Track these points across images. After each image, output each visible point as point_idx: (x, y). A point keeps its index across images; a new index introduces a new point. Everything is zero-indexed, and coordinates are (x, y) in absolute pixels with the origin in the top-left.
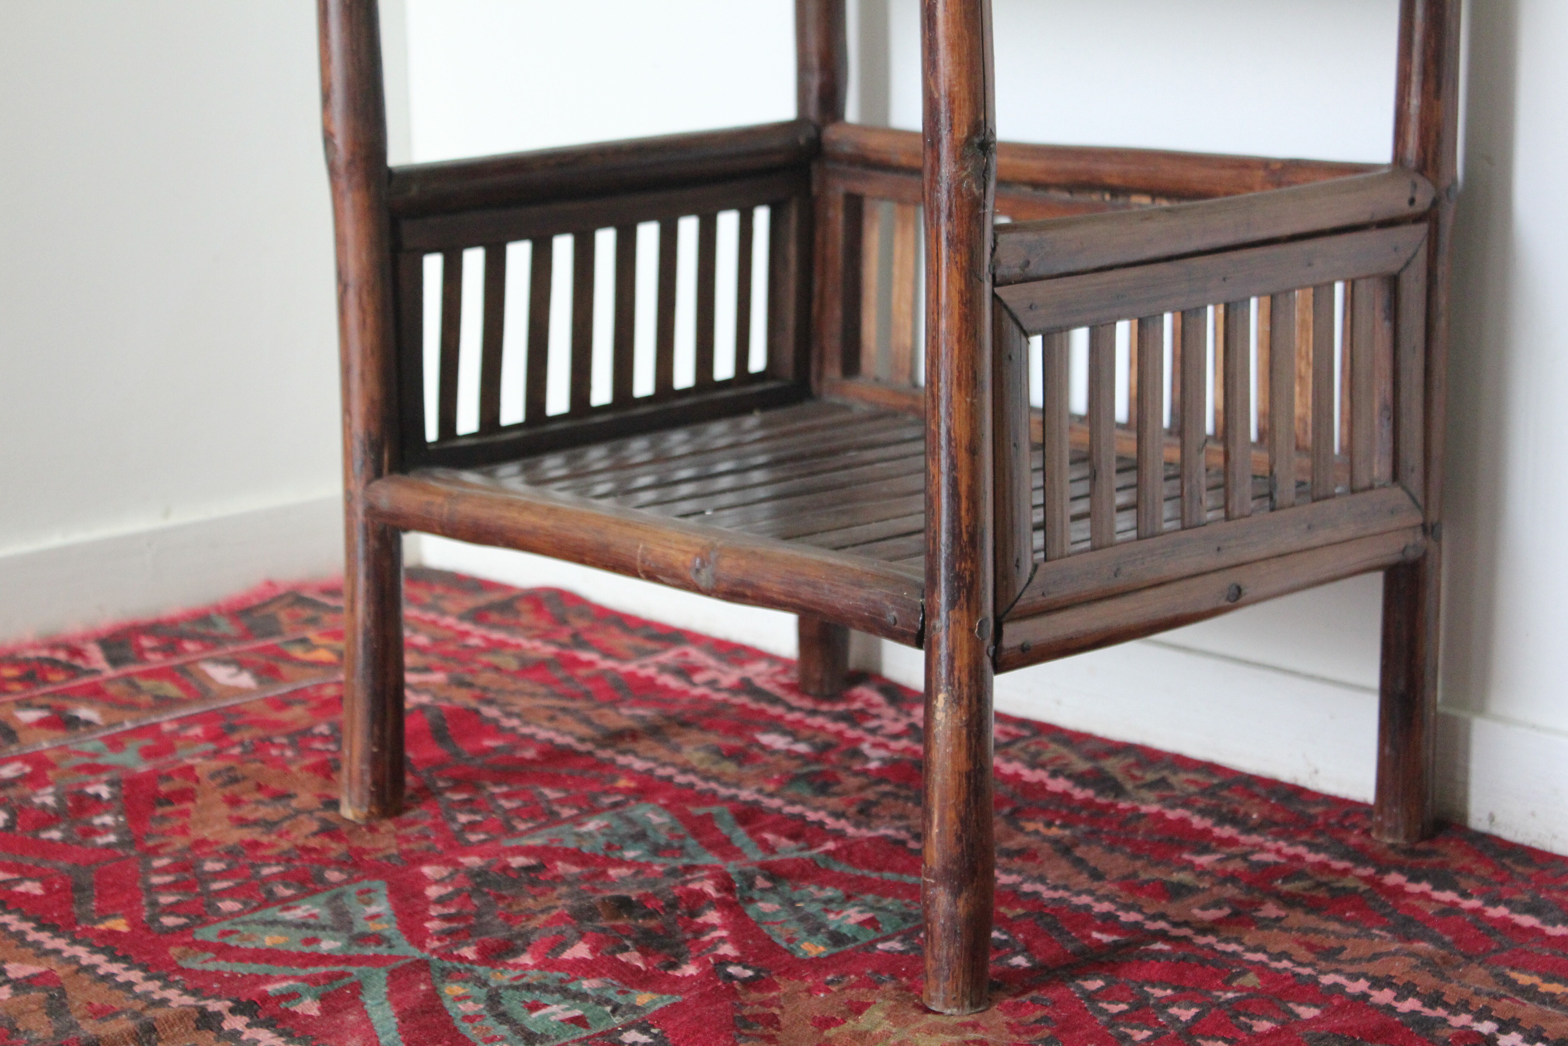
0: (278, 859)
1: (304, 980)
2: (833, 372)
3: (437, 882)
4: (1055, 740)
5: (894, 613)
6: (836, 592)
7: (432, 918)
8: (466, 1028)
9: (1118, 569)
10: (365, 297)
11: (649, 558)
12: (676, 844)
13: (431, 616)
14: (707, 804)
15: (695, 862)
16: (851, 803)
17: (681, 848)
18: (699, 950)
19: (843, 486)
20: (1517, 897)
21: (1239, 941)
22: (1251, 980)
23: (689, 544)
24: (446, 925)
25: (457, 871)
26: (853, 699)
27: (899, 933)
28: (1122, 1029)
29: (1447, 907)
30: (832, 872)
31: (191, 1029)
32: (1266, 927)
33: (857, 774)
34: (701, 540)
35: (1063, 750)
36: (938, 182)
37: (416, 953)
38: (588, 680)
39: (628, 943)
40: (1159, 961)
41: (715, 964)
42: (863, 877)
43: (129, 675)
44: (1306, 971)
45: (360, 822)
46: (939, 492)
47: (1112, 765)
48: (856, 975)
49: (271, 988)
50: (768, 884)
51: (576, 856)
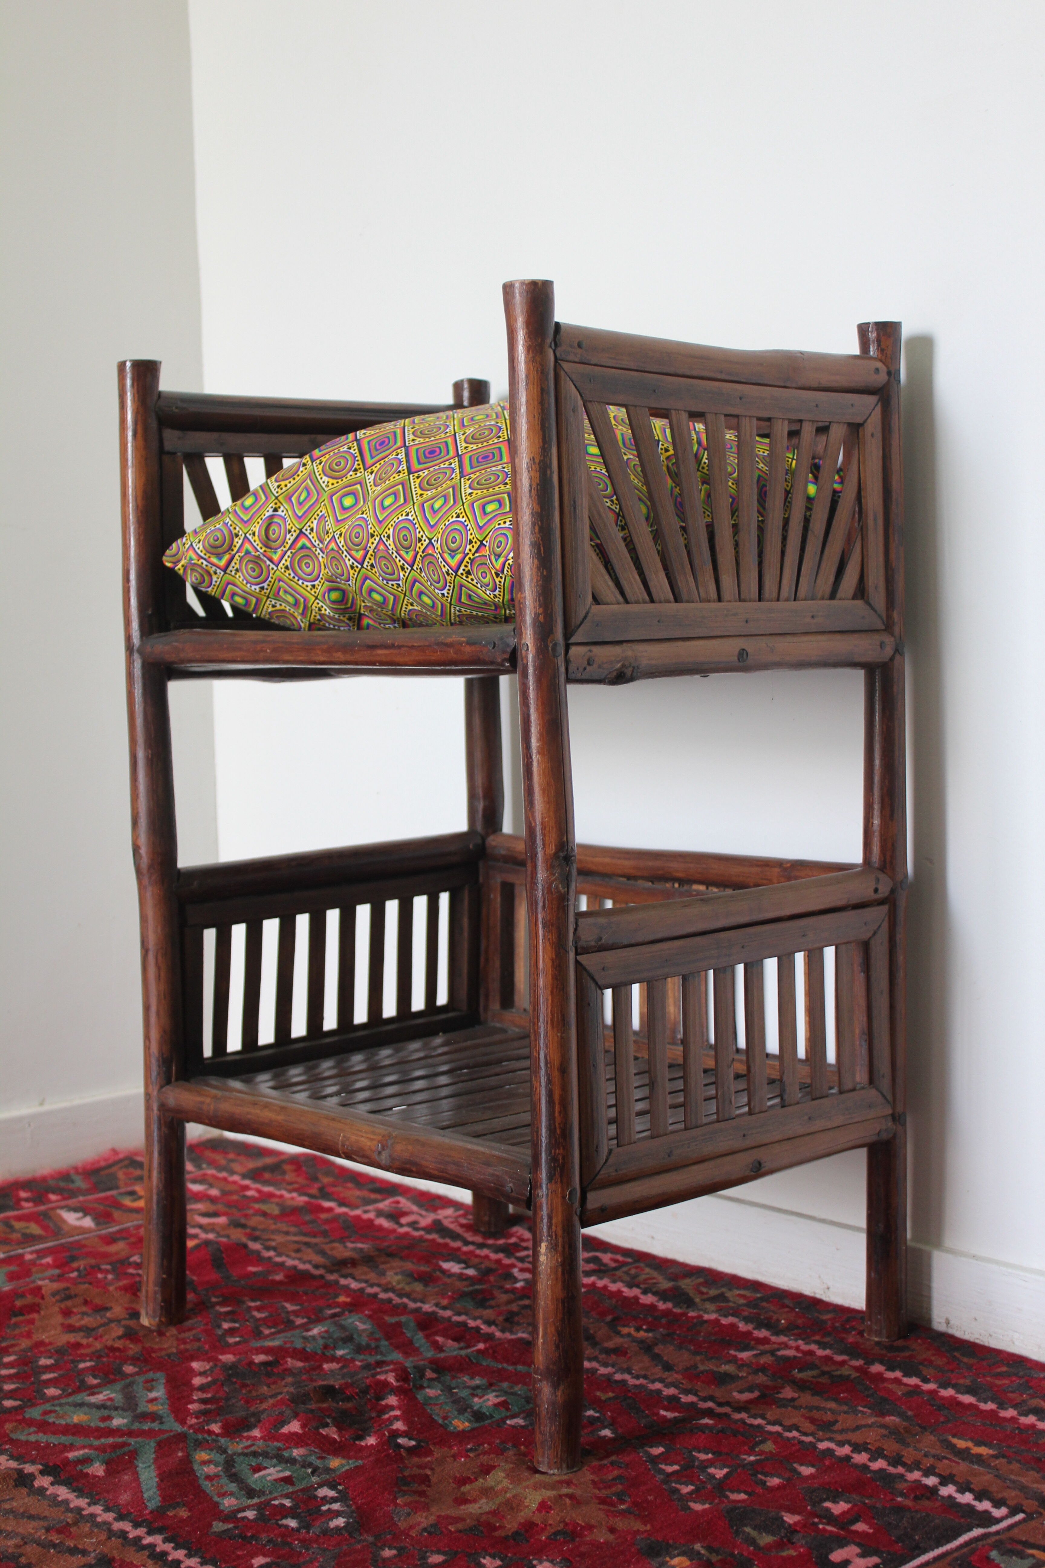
0: (91, 1357)
1: (96, 1448)
2: (495, 1006)
3: (201, 1374)
4: (648, 1266)
5: (511, 1185)
6: (472, 1169)
7: (193, 1402)
8: (207, 1486)
9: (671, 1152)
10: (160, 957)
11: (347, 1143)
12: (373, 1344)
13: (224, 1174)
14: (398, 1315)
15: (384, 1359)
16: (499, 1314)
17: (377, 1347)
18: (380, 1425)
19: (492, 1088)
20: (961, 1381)
21: (763, 1417)
22: (769, 1446)
23: (374, 1133)
24: (203, 1407)
25: (216, 1365)
26: (510, 1236)
27: (523, 1412)
28: (673, 1485)
29: (911, 1389)
30: (481, 1365)
31: (11, 1486)
32: (785, 1406)
33: (507, 1291)
34: (382, 1130)
35: (655, 1274)
36: (536, 884)
37: (178, 1428)
38: (327, 1222)
39: (329, 1421)
40: (704, 1433)
41: (389, 1437)
42: (503, 1368)
43: (8, 1218)
44: (809, 1439)
45: (153, 1328)
46: (540, 1099)
47: (686, 1284)
48: (489, 1444)
49: (71, 1455)
50: (434, 1375)
51: (301, 1354)
